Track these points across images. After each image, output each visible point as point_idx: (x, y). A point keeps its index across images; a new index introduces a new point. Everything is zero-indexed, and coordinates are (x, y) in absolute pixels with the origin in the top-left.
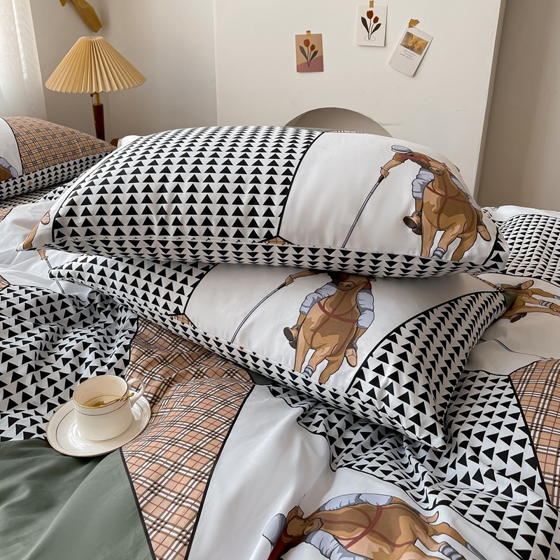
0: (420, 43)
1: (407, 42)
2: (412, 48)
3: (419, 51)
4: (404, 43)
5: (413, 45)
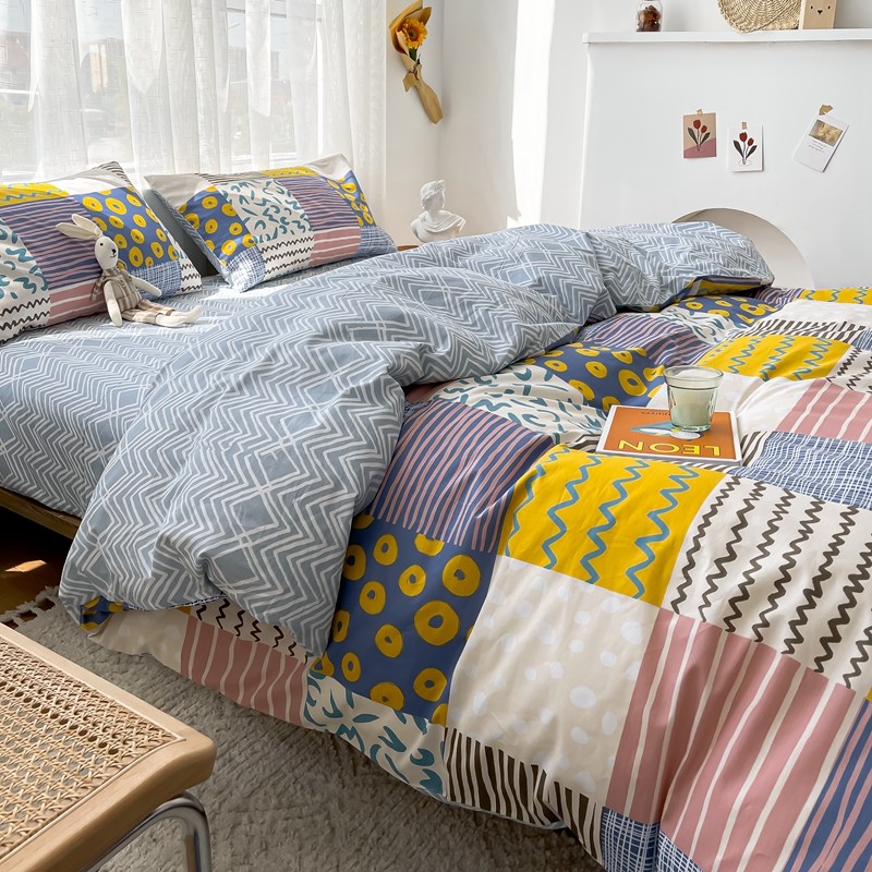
0: (833, 132)
1: (817, 131)
2: (823, 139)
3: (832, 141)
4: (813, 133)
5: (825, 134)
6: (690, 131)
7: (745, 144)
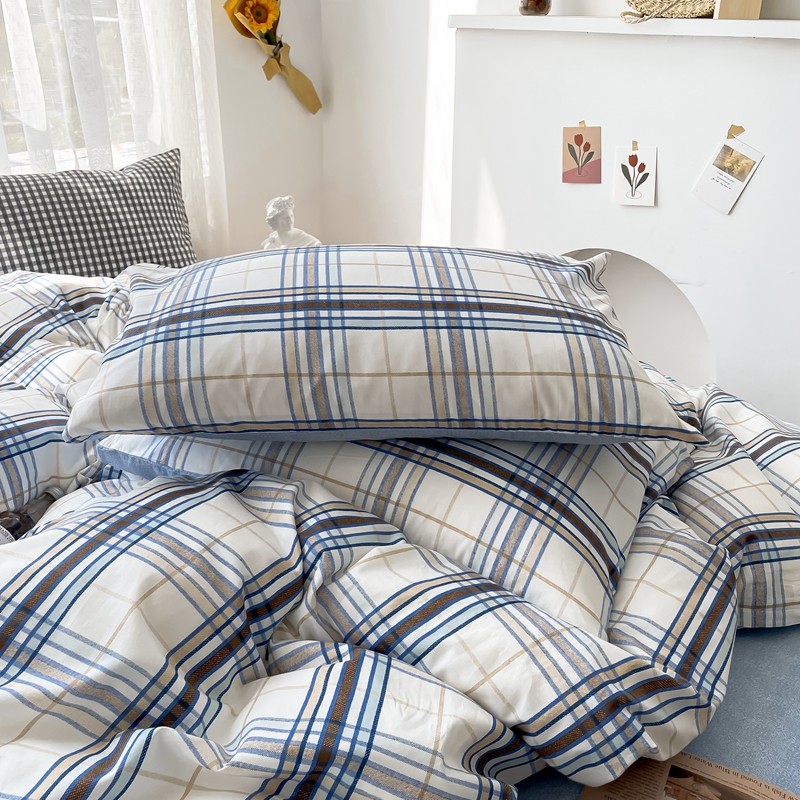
0: (743, 162)
1: (723, 160)
2: (730, 171)
3: (741, 175)
4: (719, 162)
5: (732, 165)
6: (571, 148)
7: (635, 169)
